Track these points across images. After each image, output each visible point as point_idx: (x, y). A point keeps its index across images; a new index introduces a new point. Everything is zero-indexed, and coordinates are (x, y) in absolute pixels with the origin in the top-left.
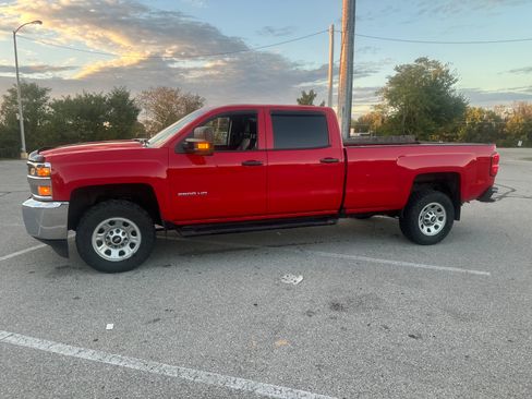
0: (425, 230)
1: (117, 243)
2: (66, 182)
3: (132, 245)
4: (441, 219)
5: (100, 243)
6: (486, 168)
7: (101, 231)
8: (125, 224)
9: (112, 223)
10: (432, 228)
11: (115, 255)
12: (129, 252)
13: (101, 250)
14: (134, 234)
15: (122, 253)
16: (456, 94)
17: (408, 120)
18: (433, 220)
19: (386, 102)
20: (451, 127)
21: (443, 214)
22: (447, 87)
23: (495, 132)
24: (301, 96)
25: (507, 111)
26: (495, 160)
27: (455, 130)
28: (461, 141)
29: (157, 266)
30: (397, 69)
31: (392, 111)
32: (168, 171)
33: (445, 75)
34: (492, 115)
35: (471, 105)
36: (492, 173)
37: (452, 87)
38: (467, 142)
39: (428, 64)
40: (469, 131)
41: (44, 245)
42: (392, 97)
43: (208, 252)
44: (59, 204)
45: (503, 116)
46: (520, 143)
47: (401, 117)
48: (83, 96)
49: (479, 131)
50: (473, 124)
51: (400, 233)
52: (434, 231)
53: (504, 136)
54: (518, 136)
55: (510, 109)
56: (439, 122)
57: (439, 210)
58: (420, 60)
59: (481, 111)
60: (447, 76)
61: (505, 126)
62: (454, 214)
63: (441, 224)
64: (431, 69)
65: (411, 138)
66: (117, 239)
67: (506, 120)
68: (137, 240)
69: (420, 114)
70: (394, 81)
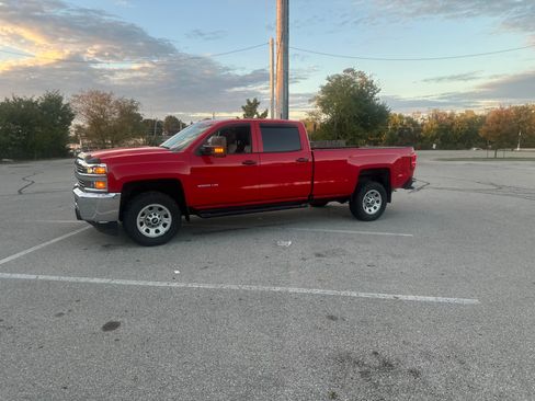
0: (367, 210)
1: (155, 223)
2: (117, 178)
3: (165, 225)
4: (378, 202)
5: (142, 224)
6: (407, 165)
7: (143, 215)
8: (160, 209)
9: (151, 208)
10: (372, 209)
11: (152, 233)
12: (163, 230)
13: (143, 229)
14: (166, 216)
15: (157, 231)
16: (380, 102)
17: (339, 126)
18: (373, 203)
19: (319, 109)
20: (376, 131)
21: (379, 198)
22: (372, 96)
23: (413, 136)
24: (246, 104)
25: (422, 116)
26: (413, 159)
27: (379, 135)
28: (385, 145)
29: (181, 241)
30: (328, 79)
31: (324, 117)
32: (192, 170)
33: (370, 85)
34: (410, 120)
35: (392, 112)
36: (412, 168)
37: (376, 96)
38: (390, 145)
39: (354, 74)
40: (391, 135)
41: (91, 226)
42: (325, 105)
43: (212, 232)
44: (113, 194)
45: (420, 122)
46: (434, 146)
47: (333, 123)
48: (11, 99)
49: (400, 135)
50: (394, 129)
51: (350, 214)
52: (373, 211)
53: (421, 139)
54: (433, 139)
55: (425, 115)
56: (366, 128)
57: (377, 196)
58: (348, 71)
59: (401, 117)
60: (372, 86)
61: (422, 131)
62: (387, 198)
63: (378, 206)
64: (358, 80)
65: (342, 143)
66: (155, 221)
67: (422, 125)
68: (169, 221)
69: (350, 121)
70: (326, 90)
